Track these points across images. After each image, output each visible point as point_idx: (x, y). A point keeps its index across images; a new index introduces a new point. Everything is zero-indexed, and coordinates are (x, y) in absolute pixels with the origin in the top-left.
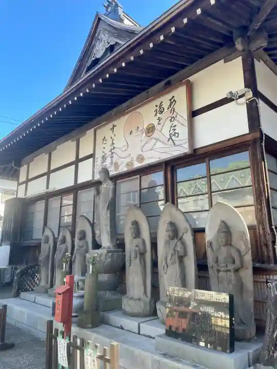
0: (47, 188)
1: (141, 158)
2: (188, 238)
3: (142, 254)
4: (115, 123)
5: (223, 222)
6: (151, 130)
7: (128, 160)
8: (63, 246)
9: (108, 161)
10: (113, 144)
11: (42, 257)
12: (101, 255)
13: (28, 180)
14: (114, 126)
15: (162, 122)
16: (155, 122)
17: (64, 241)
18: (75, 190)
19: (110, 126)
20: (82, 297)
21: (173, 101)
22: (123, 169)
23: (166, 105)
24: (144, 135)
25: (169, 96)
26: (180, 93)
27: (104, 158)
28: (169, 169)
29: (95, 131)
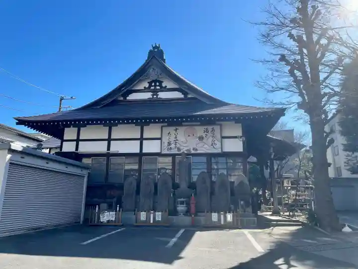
0: (109, 149)
1: (195, 149)
4: (179, 128)
6: (201, 138)
9: (173, 146)
10: (176, 137)
14: (177, 129)
15: (207, 137)
16: (204, 136)
19: (174, 128)
21: (213, 130)
23: (210, 130)
24: (197, 139)
25: (212, 127)
26: (217, 128)
27: (169, 144)
28: (209, 157)
29: (162, 127)
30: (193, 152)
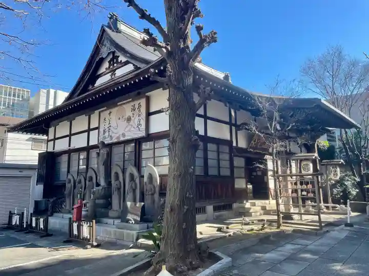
0: (69, 146)
1: (124, 135)
2: (137, 181)
3: (119, 189)
4: (111, 110)
5: (149, 173)
6: (129, 119)
7: (118, 135)
8: (80, 185)
9: (107, 134)
10: (109, 123)
11: (66, 192)
12: (99, 190)
13: (55, 139)
14: (110, 112)
15: (135, 116)
16: (131, 115)
17: (80, 182)
18: (88, 149)
19: (108, 112)
20: (87, 211)
21: (140, 106)
22: (115, 140)
23: (137, 106)
24: (126, 121)
25: (138, 102)
26: (143, 102)
27: (104, 131)
28: (138, 143)
29: (100, 113)
30: (122, 139)
